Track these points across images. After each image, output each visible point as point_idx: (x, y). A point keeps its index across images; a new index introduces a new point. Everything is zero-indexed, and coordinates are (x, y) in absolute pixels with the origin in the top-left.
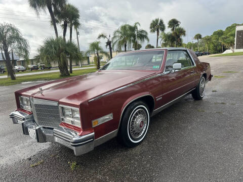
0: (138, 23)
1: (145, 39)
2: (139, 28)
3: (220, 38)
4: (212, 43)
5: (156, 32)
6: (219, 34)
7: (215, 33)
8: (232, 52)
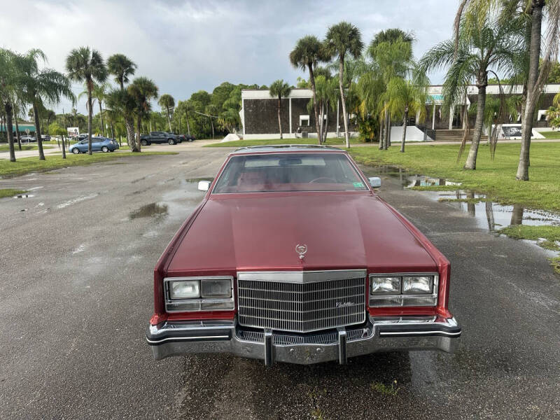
0: (38, 51)
1: (62, 97)
2: (42, 66)
3: (206, 109)
4: (193, 117)
5: (85, 80)
6: (202, 98)
7: (195, 97)
8: (238, 139)
